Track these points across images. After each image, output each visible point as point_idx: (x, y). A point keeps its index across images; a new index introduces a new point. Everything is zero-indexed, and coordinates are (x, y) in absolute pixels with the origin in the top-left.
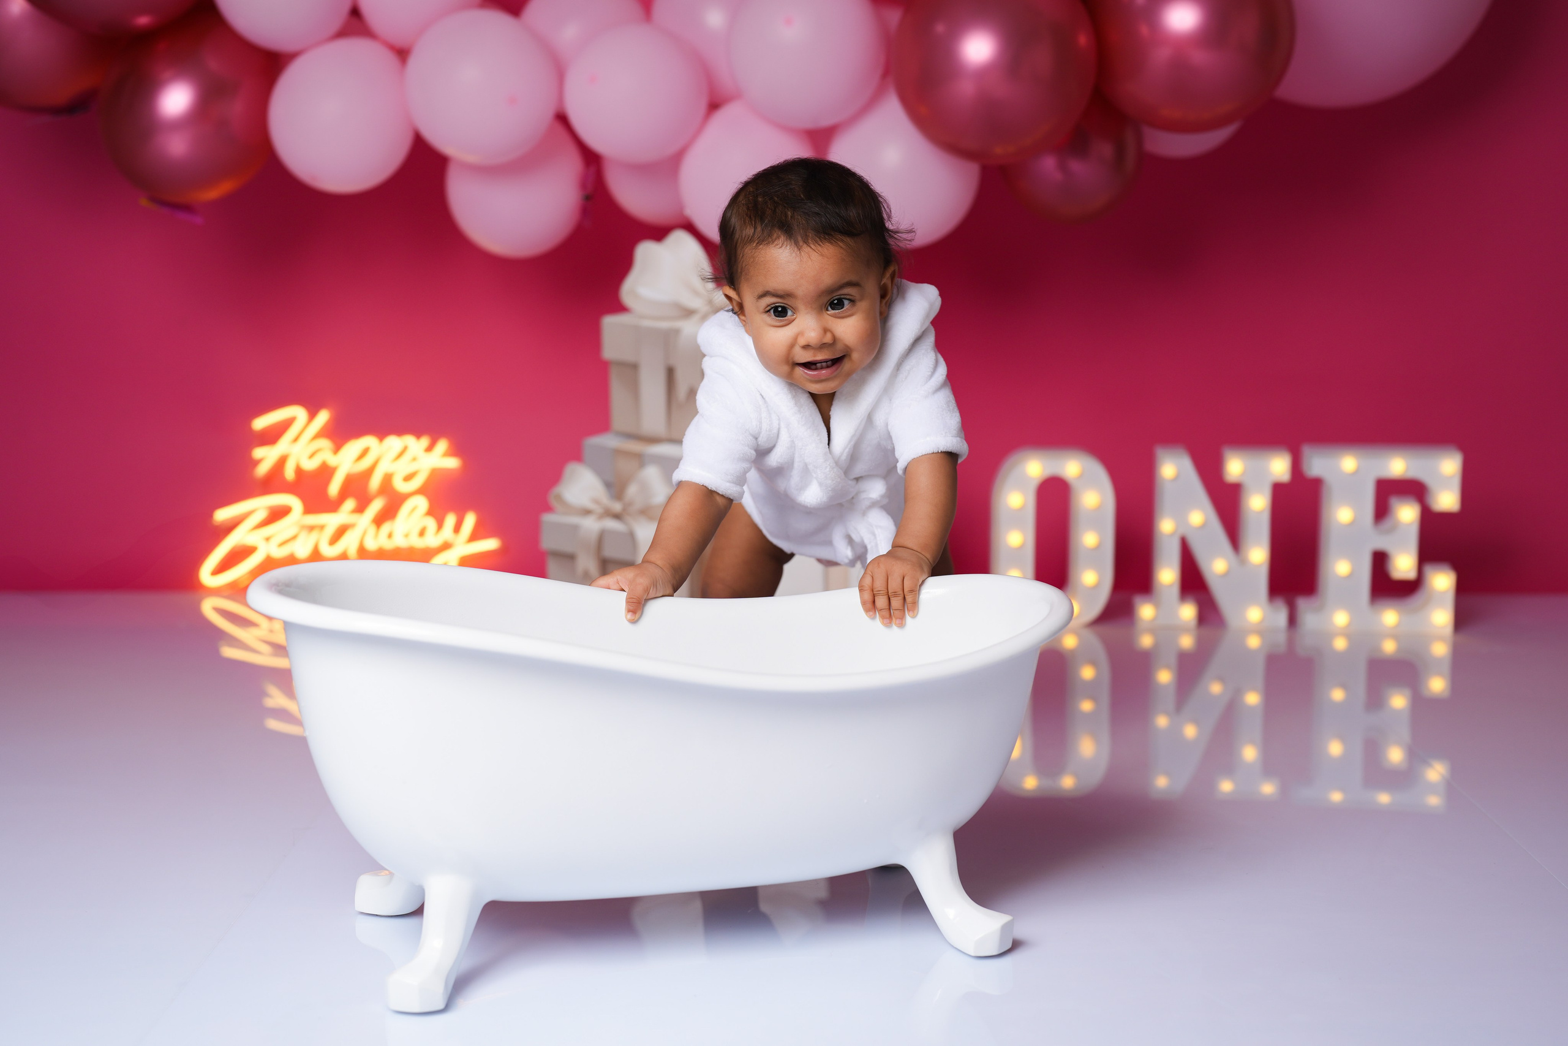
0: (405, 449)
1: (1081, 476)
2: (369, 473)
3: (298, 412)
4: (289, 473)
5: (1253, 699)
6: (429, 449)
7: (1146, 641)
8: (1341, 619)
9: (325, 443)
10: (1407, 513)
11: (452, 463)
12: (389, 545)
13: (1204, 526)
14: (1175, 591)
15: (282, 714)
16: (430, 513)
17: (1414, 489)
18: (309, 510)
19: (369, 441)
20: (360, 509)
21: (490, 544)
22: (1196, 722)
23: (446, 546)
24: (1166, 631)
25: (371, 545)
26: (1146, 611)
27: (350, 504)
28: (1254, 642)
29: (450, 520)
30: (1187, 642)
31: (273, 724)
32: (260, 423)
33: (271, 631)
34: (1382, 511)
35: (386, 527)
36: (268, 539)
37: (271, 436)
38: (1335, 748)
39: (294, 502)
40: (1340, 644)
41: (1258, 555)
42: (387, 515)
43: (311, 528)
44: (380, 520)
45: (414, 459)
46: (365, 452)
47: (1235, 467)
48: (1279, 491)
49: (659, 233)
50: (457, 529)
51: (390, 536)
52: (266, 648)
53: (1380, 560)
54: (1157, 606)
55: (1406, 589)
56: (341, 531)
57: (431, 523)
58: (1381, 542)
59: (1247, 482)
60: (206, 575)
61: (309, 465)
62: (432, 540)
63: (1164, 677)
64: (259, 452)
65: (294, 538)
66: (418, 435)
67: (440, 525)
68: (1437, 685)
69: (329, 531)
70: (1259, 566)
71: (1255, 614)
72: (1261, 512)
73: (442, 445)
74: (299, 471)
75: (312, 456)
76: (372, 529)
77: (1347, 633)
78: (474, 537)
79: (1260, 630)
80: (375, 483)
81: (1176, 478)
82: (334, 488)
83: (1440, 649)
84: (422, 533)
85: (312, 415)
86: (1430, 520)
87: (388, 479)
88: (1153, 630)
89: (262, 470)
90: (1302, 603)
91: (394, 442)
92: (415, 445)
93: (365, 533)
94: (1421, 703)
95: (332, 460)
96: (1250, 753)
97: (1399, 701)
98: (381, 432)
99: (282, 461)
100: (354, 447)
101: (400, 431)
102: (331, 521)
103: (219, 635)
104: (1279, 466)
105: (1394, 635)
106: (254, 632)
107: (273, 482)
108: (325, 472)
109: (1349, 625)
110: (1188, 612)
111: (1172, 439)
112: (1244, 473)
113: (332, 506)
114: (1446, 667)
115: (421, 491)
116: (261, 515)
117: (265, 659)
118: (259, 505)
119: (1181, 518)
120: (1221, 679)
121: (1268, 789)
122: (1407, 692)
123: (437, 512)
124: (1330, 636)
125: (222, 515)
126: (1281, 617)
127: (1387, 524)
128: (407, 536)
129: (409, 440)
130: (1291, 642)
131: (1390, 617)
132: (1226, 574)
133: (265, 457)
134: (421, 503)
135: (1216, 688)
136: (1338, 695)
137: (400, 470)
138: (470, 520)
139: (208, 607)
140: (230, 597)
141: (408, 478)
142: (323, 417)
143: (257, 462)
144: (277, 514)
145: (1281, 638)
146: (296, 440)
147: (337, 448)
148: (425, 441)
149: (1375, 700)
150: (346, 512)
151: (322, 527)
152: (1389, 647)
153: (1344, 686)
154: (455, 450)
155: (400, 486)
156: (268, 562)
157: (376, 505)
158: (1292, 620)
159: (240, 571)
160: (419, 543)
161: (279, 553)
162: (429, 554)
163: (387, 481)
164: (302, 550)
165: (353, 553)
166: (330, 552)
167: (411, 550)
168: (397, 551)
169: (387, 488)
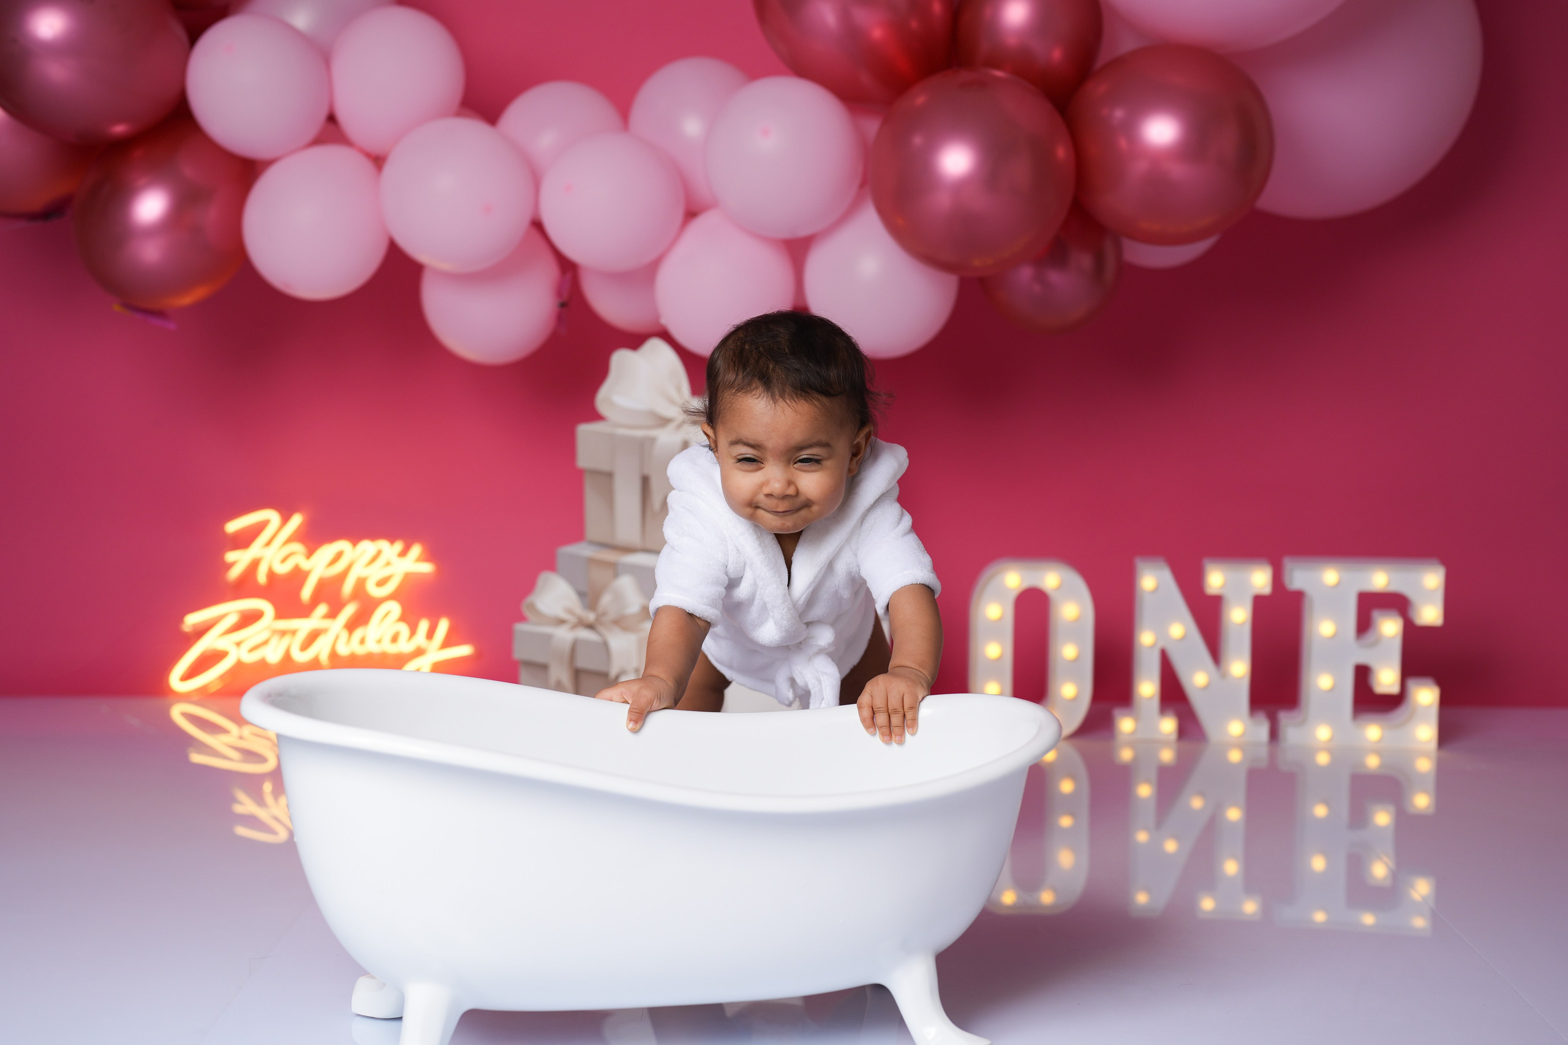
0: (379, 553)
1: (1059, 588)
2: (342, 576)
3: (271, 516)
4: (262, 577)
5: (1234, 814)
6: (403, 553)
7: (1126, 755)
8: (1323, 733)
9: (298, 547)
10: (1390, 627)
11: (427, 568)
12: (361, 650)
13: (1184, 638)
14: (1156, 703)
15: (251, 821)
16: (403, 618)
17: (1397, 603)
18: (280, 615)
19: (343, 545)
20: (332, 614)
21: (464, 650)
22: (1177, 837)
23: (419, 652)
24: (1146, 745)
25: (343, 650)
26: (1126, 725)
27: (322, 609)
28: (1235, 756)
29: (424, 625)
30: (1167, 756)
31: (242, 831)
32: (233, 526)
33: (241, 738)
34: (1364, 625)
35: (359, 633)
36: (238, 644)
37: (244, 540)
38: (1318, 864)
39: (266, 607)
40: (1323, 759)
41: (1240, 668)
42: (360, 620)
43: (283, 633)
44: (352, 626)
45: (388, 564)
46: (339, 556)
47: (1216, 579)
48: (1260, 603)
49: (634, 340)
50: (430, 635)
51: (362, 641)
52: (236, 754)
53: (1363, 674)
54: (1137, 719)
55: (1391, 703)
56: (313, 637)
57: (404, 629)
58: (1363, 658)
59: (1228, 594)
60: (175, 680)
61: (282, 569)
62: (405, 646)
63: (1144, 791)
64: (231, 556)
65: (265, 643)
66: (392, 540)
68: (1422, 801)
69: (301, 636)
70: (1241, 678)
71: (1236, 728)
72: (1242, 624)
73: (416, 550)
74: (271, 575)
75: (284, 560)
76: (344, 634)
77: (1329, 748)
78: (447, 643)
79: (1241, 744)
80: (348, 587)
81: (1156, 590)
82: (306, 593)
83: (1425, 765)
84: (395, 639)
85: (285, 519)
86: (1413, 634)
87: (361, 583)
88: (1132, 744)
89: (234, 573)
90: (1284, 717)
91: (367, 547)
92: (389, 549)
93: (337, 638)
94: (1405, 819)
95: (305, 564)
96: (1231, 867)
97: (1383, 818)
98: (355, 539)
99: (254, 565)
100: (327, 551)
101: (373, 536)
102: (302, 626)
103: (188, 741)
104: (1260, 579)
105: (1378, 750)
106: (224, 738)
107: (245, 587)
108: (298, 576)
109: (1332, 739)
110: (1168, 725)
111: (1153, 551)
112: (1224, 586)
113: (304, 611)
114: (1431, 784)
115: (393, 597)
116: (232, 620)
117: (236, 764)
118: (231, 610)
119: (1161, 631)
120: (1202, 794)
121: (1250, 907)
122: (1392, 809)
123: (410, 618)
124: (1312, 751)
125: (192, 620)
126: (1262, 730)
127: (1369, 637)
128: (379, 641)
129: (383, 544)
130: (1272, 756)
131: (1373, 731)
132: (1206, 687)
133: (238, 560)
134: (394, 608)
135: (1197, 803)
136: (1321, 811)
137: (374, 573)
138: (444, 625)
139: (177, 712)
140: (198, 703)
141: (381, 583)
142: (297, 520)
143: (230, 566)
144: (249, 619)
145: (1263, 752)
146: (268, 543)
147: (310, 553)
148: (399, 546)
149: (1359, 818)
150: (317, 619)
151: (294, 633)
152: (1373, 762)
153: (1327, 802)
154: (430, 555)
155: (374, 591)
156: (239, 665)
157: (349, 610)
158: (1274, 734)
159: (210, 677)
160: (392, 649)
161: (250, 658)
162: (402, 660)
163: (360, 586)
164: (273, 655)
165: (324, 658)
166: (301, 657)
167: (384, 656)
168: (370, 657)
169: (360, 593)
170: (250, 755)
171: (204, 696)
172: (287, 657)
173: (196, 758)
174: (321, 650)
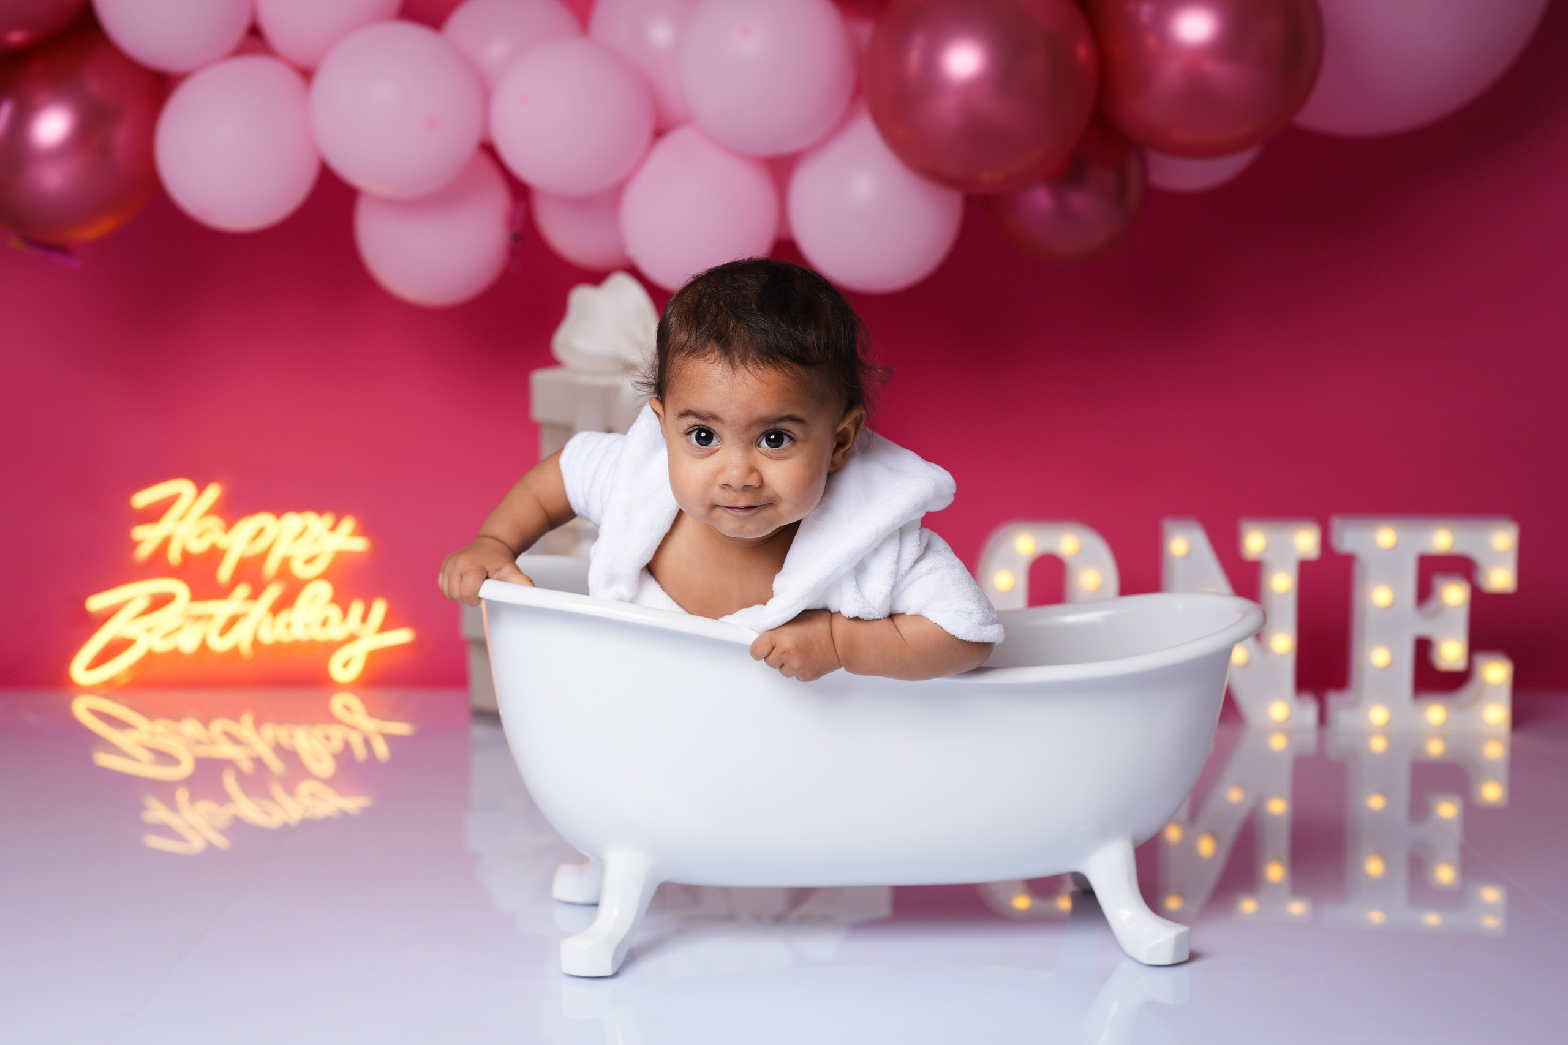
0: (306, 528)
1: (1080, 553)
2: (263, 556)
3: (183, 487)
4: (174, 556)
5: (1278, 807)
6: (333, 528)
8: (1378, 715)
9: (215, 522)
10: (1454, 594)
11: (359, 544)
12: (286, 637)
15: (164, 830)
16: (335, 600)
17: (1462, 566)
18: (194, 598)
19: (264, 519)
20: (255, 595)
21: (402, 636)
22: (1215, 835)
23: (352, 638)
25: (268, 637)
27: (242, 590)
28: (1278, 743)
29: (357, 608)
31: (155, 842)
32: (143, 499)
34: (1425, 592)
35: (284, 616)
36: (149, 630)
37: (154, 514)
38: (1374, 866)
39: (179, 588)
40: (1378, 745)
41: (1283, 642)
42: (285, 602)
43: (198, 618)
44: (277, 608)
45: (316, 540)
46: (260, 532)
47: (1255, 542)
48: (1307, 571)
49: (596, 277)
50: (365, 618)
51: (288, 626)
52: (145, 755)
53: (1423, 648)
55: (1457, 681)
56: (232, 622)
57: (335, 612)
58: (1424, 628)
59: (1269, 559)
60: (78, 671)
61: (198, 547)
62: (336, 631)
64: (139, 532)
65: (179, 629)
66: (320, 511)
67: (345, 612)
68: (1492, 792)
69: (219, 621)
70: (1285, 655)
71: (1279, 710)
72: (1286, 593)
73: (348, 524)
74: (186, 555)
75: (200, 536)
76: (269, 618)
77: (1384, 731)
78: (385, 627)
79: (1284, 729)
80: (271, 566)
81: (1188, 555)
82: (225, 572)
83: (1495, 751)
84: (324, 623)
85: (201, 489)
86: (1481, 602)
87: (286, 563)
89: (144, 551)
90: (1334, 699)
91: (293, 521)
92: (316, 524)
93: (259, 624)
94: (1473, 812)
95: (222, 541)
96: (1276, 873)
97: (1447, 810)
98: (279, 510)
99: (165, 543)
100: (248, 526)
101: (300, 507)
102: (221, 609)
103: (91, 740)
104: (1306, 541)
105: (1441, 733)
106: (131, 735)
107: (157, 565)
108: (215, 555)
109: (1390, 722)
112: (1267, 548)
113: (223, 593)
114: (1503, 771)
115: (325, 576)
116: (142, 603)
117: (147, 768)
118: (139, 592)
120: (1242, 785)
121: (1297, 909)
122: (1457, 799)
123: (342, 600)
124: (1365, 735)
125: (96, 603)
126: (1308, 712)
127: (1431, 606)
128: (307, 627)
129: (310, 518)
130: (1321, 742)
131: (1436, 713)
132: (1247, 665)
133: (147, 538)
134: (323, 590)
135: (1234, 794)
136: (1376, 802)
137: (300, 551)
138: (379, 609)
139: (81, 708)
140: (104, 697)
141: (309, 561)
142: (213, 492)
143: (136, 544)
144: (160, 602)
145: (1310, 739)
146: (181, 518)
147: (229, 525)
148: (327, 520)
149: (1419, 809)
150: (238, 600)
151: (210, 617)
152: (1435, 748)
153: (1383, 792)
154: (363, 529)
155: (300, 570)
156: (150, 657)
157: (273, 593)
158: (1323, 718)
159: (118, 666)
160: (320, 635)
161: (162, 646)
162: (332, 647)
163: (285, 564)
164: (188, 643)
165: (246, 647)
166: (219, 644)
167: (311, 644)
168: (297, 645)
169: (284, 572)
170: (162, 757)
171: (109, 689)
172: (204, 647)
173: (103, 760)
174: (241, 637)
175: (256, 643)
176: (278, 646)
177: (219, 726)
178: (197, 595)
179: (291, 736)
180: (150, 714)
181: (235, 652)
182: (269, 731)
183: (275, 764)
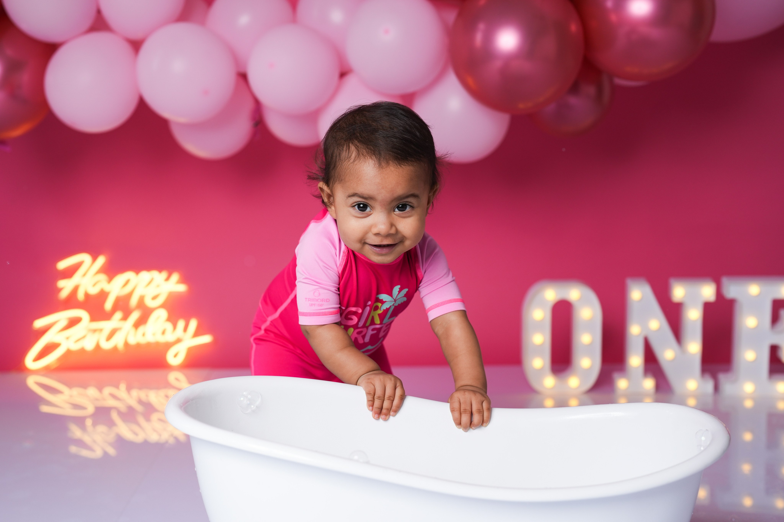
0: (152, 279)
1: (580, 299)
2: (129, 296)
3: (84, 258)
4: (81, 296)
6: (167, 279)
7: (622, 402)
8: (749, 387)
9: (103, 277)
11: (182, 288)
12: (143, 340)
13: (659, 329)
14: (641, 370)
15: (80, 443)
16: (169, 319)
19: (130, 275)
20: (125, 318)
21: (206, 339)
23: (179, 341)
24: (635, 396)
25: (132, 341)
26: (622, 383)
27: (118, 315)
29: (181, 324)
31: (75, 449)
32: (62, 265)
33: (71, 396)
34: (775, 318)
35: (141, 329)
36: (68, 338)
37: (69, 273)
38: (746, 468)
39: (83, 314)
40: (749, 403)
41: (694, 347)
42: (141, 321)
43: (95, 331)
44: (138, 324)
45: (158, 286)
46: (127, 282)
47: (679, 292)
50: (185, 329)
51: (144, 335)
52: (67, 405)
54: (629, 380)
56: (112, 333)
57: (169, 326)
59: (686, 301)
60: (29, 361)
61: (93, 291)
62: (170, 337)
64: (61, 283)
65: (84, 337)
66: (160, 270)
67: (175, 327)
69: (106, 333)
70: (695, 354)
71: (692, 385)
72: (696, 320)
73: (175, 277)
74: (87, 295)
75: (94, 285)
76: (133, 330)
77: (753, 396)
78: (197, 334)
79: (695, 395)
80: (134, 301)
81: (641, 300)
82: (108, 305)
84: (163, 333)
85: (94, 259)
89: (64, 295)
91: (145, 276)
92: (158, 276)
93: (128, 333)
95: (107, 287)
98: (137, 269)
99: (76, 289)
100: (120, 279)
101: (149, 268)
102: (106, 326)
103: (39, 400)
104: (708, 292)
106: (61, 396)
107: (71, 302)
108: (103, 295)
109: (754, 391)
110: (649, 384)
111: (637, 274)
112: (684, 296)
113: (107, 316)
115: (163, 306)
116: (64, 323)
117: (69, 411)
118: (62, 317)
119: (644, 324)
121: (703, 493)
123: (173, 319)
124: (742, 399)
125: (39, 324)
126: (709, 386)
128: (154, 334)
129: (155, 273)
130: (716, 402)
132: (673, 359)
133: (66, 286)
134: (163, 314)
136: (748, 436)
137: (149, 292)
138: (193, 324)
139: (31, 382)
140: (44, 375)
141: (154, 298)
142: (101, 260)
143: (60, 290)
144: (74, 322)
146: (84, 275)
147: (110, 280)
148: (164, 274)
149: (772, 441)
150: (116, 320)
151: (101, 330)
153: (753, 431)
154: (184, 280)
155: (150, 303)
156: (69, 353)
157: (135, 316)
158: (717, 388)
159: (51, 359)
160: (162, 339)
161: (75, 347)
162: (168, 346)
163: (141, 300)
164: (89, 345)
165: (121, 346)
166: (106, 346)
167: (157, 344)
168: (149, 345)
169: (141, 304)
170: (76, 406)
171: (48, 371)
172: (98, 347)
173: (45, 409)
174: (118, 341)
175: (126, 344)
176: (138, 345)
177: (107, 390)
178: (94, 318)
179: (147, 396)
180: (70, 385)
181: (115, 349)
182: (135, 393)
183: (139, 408)
